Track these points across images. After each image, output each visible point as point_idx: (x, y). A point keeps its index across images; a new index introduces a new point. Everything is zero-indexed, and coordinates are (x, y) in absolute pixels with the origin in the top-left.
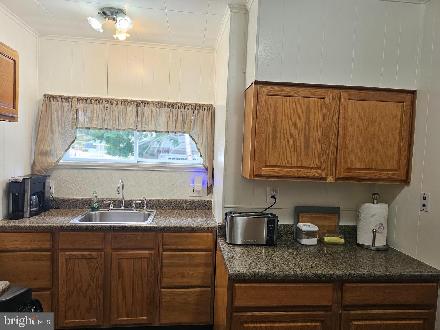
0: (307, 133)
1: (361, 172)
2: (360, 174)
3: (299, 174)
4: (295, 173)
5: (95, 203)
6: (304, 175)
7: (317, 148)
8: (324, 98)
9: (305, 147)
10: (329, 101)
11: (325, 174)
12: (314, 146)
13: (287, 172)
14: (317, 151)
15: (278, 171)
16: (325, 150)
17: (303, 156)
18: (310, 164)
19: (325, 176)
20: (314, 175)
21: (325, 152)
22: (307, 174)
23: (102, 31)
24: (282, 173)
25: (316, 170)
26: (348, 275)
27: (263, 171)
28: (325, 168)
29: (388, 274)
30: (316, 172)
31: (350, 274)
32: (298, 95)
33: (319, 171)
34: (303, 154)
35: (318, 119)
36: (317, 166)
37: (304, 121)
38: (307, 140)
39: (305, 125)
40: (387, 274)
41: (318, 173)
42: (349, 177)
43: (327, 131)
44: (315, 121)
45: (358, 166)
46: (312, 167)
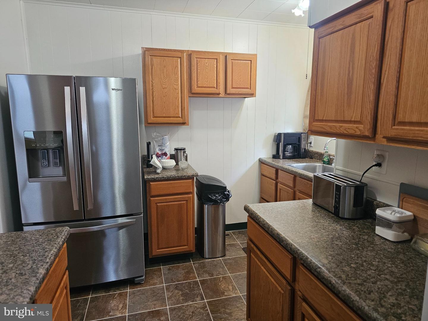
0: (351, 75)
2: (417, 132)
3: (341, 130)
4: (337, 129)
5: (325, 157)
7: (360, 93)
8: (372, 17)
9: (347, 94)
10: (377, 18)
11: (368, 131)
12: (357, 91)
13: (331, 127)
15: (324, 126)
16: (369, 96)
17: (346, 107)
18: (352, 118)
19: (367, 135)
20: (356, 132)
21: (369, 98)
22: (348, 130)
23: (303, 15)
24: (327, 129)
25: (358, 126)
26: (298, 254)
27: (314, 126)
28: (368, 123)
29: (334, 283)
30: (357, 129)
31: (300, 254)
32: (344, 26)
33: (361, 127)
34: (346, 105)
35: (363, 50)
36: (359, 120)
37: (348, 59)
38: (350, 82)
39: (349, 63)
40: (332, 282)
41: (360, 130)
42: (399, 137)
43: (372, 66)
44: (359, 55)
46: (354, 121)
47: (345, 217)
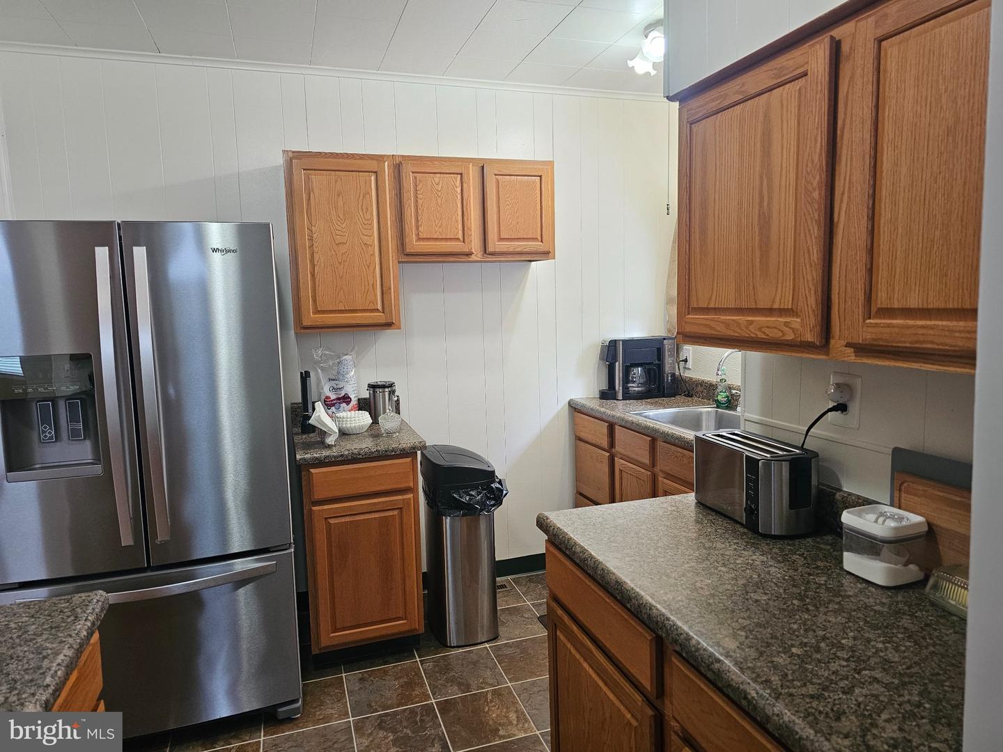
0: (765, 204)
1: (923, 327)
2: (921, 331)
3: (750, 330)
4: (741, 329)
5: (721, 392)
6: (761, 335)
7: (789, 245)
8: (805, 74)
9: (760, 247)
10: (817, 77)
11: (811, 331)
12: (782, 240)
13: (729, 325)
14: (788, 259)
15: (711, 323)
16: (809, 252)
17: (758, 278)
18: (773, 301)
19: (809, 340)
20: (784, 334)
21: (810, 255)
22: (767, 331)
23: (653, 72)
24: (718, 328)
25: (788, 321)
26: (667, 629)
27: (689, 323)
28: (810, 313)
29: (753, 698)
30: (787, 326)
32: (745, 95)
33: (795, 322)
34: (758, 272)
35: (790, 149)
36: (790, 307)
37: (758, 169)
38: (765, 222)
39: (761, 178)
40: (749, 694)
41: (793, 329)
42: (880, 343)
43: (812, 184)
44: (782, 159)
45: (914, 302)
46: (780, 309)
47: (773, 533)
